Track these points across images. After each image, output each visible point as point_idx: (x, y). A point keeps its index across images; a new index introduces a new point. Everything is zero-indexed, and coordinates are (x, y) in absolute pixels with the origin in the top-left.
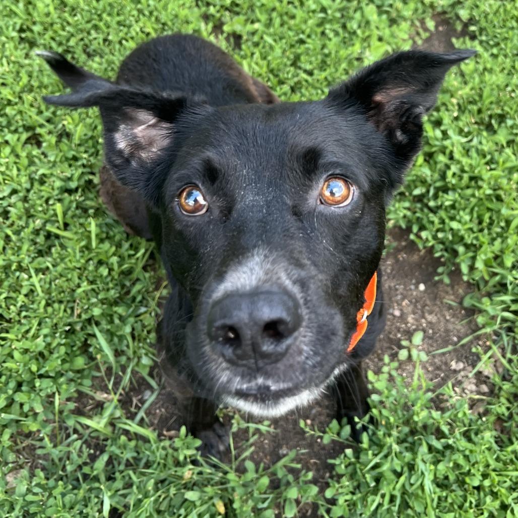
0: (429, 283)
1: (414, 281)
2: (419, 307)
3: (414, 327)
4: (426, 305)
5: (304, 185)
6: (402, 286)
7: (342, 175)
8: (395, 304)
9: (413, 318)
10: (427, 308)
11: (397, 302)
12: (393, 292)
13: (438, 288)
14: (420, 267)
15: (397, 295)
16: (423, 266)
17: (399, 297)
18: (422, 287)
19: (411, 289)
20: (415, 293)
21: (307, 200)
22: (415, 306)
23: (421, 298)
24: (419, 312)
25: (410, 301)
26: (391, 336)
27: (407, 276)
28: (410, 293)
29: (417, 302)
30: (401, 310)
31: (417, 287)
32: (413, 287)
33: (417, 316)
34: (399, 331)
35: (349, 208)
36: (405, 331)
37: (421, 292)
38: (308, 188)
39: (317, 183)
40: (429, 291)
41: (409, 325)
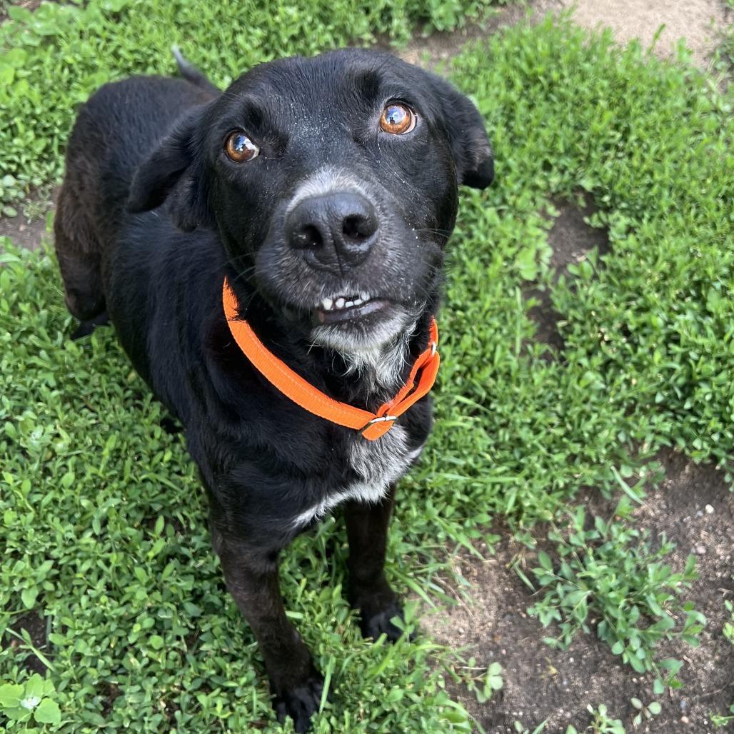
0: (715, 501)
1: (697, 506)
2: (720, 533)
3: (728, 557)
4: (726, 527)
5: (364, 111)
6: (689, 518)
7: (402, 99)
8: (693, 541)
9: (722, 548)
10: (729, 530)
11: (693, 538)
12: (683, 530)
13: (726, 502)
14: (694, 487)
15: (689, 530)
16: (697, 485)
17: (692, 531)
18: (710, 509)
19: (699, 517)
20: (706, 519)
21: (367, 126)
22: (716, 534)
23: (716, 522)
24: (723, 537)
25: (707, 530)
26: (711, 579)
27: (687, 505)
28: (701, 522)
29: (714, 528)
30: (704, 544)
31: (705, 512)
32: (700, 513)
33: (724, 544)
34: (715, 569)
35: (413, 134)
36: (722, 567)
37: (712, 515)
38: (368, 114)
39: (377, 109)
40: (720, 510)
41: (722, 557)
